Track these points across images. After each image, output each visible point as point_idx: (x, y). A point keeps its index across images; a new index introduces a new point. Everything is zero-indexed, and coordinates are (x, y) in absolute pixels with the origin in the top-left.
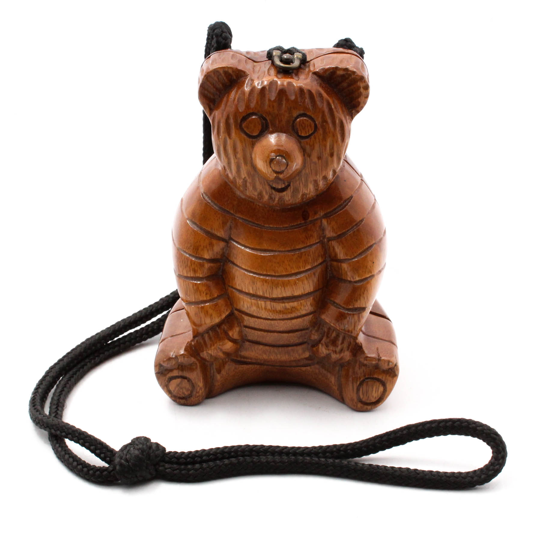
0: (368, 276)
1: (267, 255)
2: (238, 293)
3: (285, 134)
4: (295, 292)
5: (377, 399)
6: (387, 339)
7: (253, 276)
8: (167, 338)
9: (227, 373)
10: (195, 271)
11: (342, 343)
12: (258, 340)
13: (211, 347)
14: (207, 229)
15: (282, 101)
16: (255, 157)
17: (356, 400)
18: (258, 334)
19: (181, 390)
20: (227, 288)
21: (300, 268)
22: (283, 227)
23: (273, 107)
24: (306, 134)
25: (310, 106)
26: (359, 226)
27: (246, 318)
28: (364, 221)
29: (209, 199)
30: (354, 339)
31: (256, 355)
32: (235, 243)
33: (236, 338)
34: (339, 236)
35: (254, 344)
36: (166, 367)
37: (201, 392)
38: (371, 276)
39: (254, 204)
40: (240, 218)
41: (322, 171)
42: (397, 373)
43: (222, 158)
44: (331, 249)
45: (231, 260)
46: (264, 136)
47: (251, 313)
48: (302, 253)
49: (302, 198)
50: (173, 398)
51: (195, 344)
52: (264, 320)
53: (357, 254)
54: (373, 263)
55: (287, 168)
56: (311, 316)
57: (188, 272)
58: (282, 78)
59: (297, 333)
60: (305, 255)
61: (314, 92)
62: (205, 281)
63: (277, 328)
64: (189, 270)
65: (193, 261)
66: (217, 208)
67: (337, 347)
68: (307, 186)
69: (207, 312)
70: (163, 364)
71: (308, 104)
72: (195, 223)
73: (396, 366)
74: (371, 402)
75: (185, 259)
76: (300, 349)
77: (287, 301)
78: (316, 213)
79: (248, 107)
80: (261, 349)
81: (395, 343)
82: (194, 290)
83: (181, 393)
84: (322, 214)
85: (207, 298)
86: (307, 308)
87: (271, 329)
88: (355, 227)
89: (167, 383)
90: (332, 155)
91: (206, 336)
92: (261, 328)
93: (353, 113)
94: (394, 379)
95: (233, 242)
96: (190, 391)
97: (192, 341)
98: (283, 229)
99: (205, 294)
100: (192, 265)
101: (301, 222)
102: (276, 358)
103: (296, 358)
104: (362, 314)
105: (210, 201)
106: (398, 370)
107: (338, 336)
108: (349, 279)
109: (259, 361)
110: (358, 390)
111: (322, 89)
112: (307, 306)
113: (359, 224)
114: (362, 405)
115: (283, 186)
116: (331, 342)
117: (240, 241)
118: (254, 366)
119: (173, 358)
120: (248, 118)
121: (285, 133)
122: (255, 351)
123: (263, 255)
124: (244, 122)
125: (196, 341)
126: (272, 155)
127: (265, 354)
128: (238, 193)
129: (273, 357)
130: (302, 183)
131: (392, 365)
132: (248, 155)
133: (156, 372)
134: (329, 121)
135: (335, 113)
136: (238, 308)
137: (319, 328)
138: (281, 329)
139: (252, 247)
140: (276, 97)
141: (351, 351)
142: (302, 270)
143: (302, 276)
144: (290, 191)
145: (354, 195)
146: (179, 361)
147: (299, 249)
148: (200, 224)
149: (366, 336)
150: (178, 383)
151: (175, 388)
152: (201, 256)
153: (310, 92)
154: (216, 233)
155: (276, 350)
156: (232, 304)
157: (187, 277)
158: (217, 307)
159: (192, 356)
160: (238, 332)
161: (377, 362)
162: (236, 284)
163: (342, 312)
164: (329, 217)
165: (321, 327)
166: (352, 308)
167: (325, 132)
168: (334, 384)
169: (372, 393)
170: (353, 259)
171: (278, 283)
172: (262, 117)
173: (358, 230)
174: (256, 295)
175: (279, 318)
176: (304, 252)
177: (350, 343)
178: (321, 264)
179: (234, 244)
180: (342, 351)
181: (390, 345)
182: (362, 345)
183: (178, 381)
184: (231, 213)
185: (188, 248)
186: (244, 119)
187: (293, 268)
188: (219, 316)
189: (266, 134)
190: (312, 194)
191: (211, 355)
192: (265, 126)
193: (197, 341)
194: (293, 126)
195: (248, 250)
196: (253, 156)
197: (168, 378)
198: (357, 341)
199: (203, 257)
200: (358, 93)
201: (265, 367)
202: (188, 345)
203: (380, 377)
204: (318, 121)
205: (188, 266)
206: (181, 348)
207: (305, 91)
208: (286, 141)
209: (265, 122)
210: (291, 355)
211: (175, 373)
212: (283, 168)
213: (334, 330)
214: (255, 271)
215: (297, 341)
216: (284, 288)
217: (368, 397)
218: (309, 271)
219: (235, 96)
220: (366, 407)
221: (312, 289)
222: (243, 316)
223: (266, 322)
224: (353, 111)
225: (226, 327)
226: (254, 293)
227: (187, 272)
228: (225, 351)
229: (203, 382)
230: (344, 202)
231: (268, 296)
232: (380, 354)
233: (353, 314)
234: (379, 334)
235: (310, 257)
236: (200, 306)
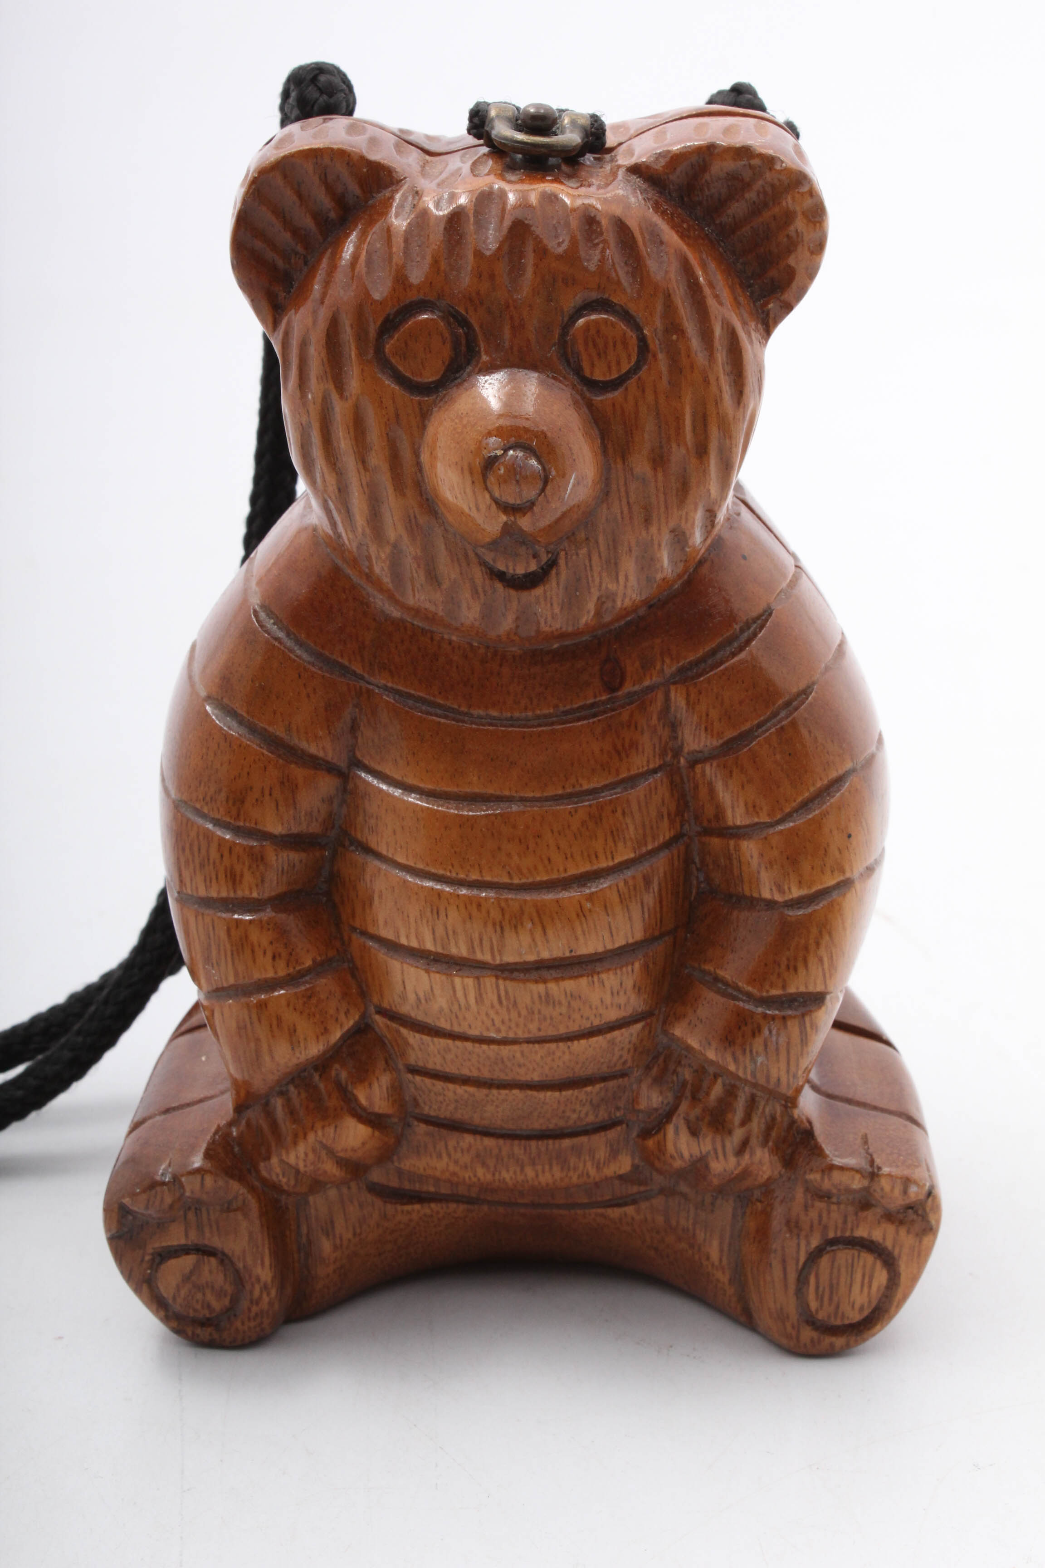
0: (832, 882)
1: (483, 813)
2: (384, 950)
3: (536, 375)
4: (582, 940)
5: (866, 1313)
6: (893, 1107)
7: (432, 889)
8: (150, 1117)
9: (354, 1234)
10: (233, 878)
11: (747, 1120)
12: (458, 1116)
13: (295, 1143)
14: (271, 729)
15: (522, 255)
16: (433, 456)
17: (794, 1315)
18: (455, 1093)
19: (199, 1296)
20: (346, 938)
21: (597, 857)
22: (538, 717)
23: (492, 277)
24: (610, 374)
25: (621, 273)
26: (796, 709)
27: (413, 1038)
28: (813, 694)
29: (280, 628)
30: (786, 1107)
31: (452, 1167)
32: (370, 778)
33: (381, 1111)
34: (729, 747)
35: (444, 1132)
36: (143, 1214)
37: (266, 1299)
38: (842, 881)
39: (432, 639)
40: (386, 688)
41: (667, 508)
42: (933, 1222)
43: (318, 475)
44: (703, 791)
45: (359, 836)
46: (460, 384)
47: (429, 1020)
48: (601, 807)
49: (598, 614)
50: (175, 1324)
51: (241, 1135)
52: (477, 1045)
53: (794, 804)
54: (849, 836)
55: (543, 490)
56: (639, 1026)
57: (211, 882)
58: (522, 181)
59: (589, 1089)
60: (614, 812)
61: (633, 224)
62: (268, 914)
63: (522, 1071)
64: (214, 877)
65: (228, 841)
66: (305, 656)
67: (730, 1132)
68: (616, 564)
69: (279, 1019)
70: (131, 1208)
71: (614, 264)
72: (229, 712)
73: (930, 1199)
74: (847, 1322)
75: (201, 837)
76: (600, 1143)
77: (554, 973)
78: (647, 665)
79: (401, 280)
80: (470, 1146)
81: (919, 1120)
82: (232, 945)
83: (199, 1307)
84: (670, 668)
85: (276, 973)
86: (622, 1000)
87: (499, 1075)
88: (783, 714)
89: (149, 1271)
90: (702, 451)
91: (278, 1104)
92: (466, 1072)
93: (772, 315)
94: (926, 1240)
95: (363, 775)
96: (229, 1297)
97: (230, 1124)
98: (536, 722)
99: (269, 955)
100: (222, 856)
101: (598, 699)
102: (520, 1178)
103: (588, 1176)
104: (814, 1015)
105: (281, 635)
106: (937, 1208)
107: (731, 1092)
108: (766, 894)
109: (462, 1190)
110: (802, 1280)
111: (663, 219)
112: (622, 993)
113: (795, 703)
114: (815, 1335)
115: (533, 567)
116: (708, 1118)
117: (388, 769)
118: (448, 1207)
119: (163, 1184)
120: (405, 320)
121: (534, 367)
122: (449, 1155)
123: (465, 813)
124: (391, 337)
125: (244, 1122)
126: (491, 445)
127: (484, 1164)
128: (380, 602)
129: (508, 1176)
130: (599, 553)
131: (917, 1194)
132: (406, 454)
133: (109, 1234)
134: (691, 328)
135: (711, 302)
136: (385, 1005)
137: (664, 1070)
138: (536, 1077)
139: (430, 786)
140: (502, 244)
141: (776, 1150)
142: (603, 864)
143: (605, 886)
144: (558, 584)
145: (777, 607)
146: (188, 1194)
147: (594, 792)
148: (248, 713)
149: (824, 1098)
150: (187, 1270)
151: (178, 1288)
152: (253, 825)
153: (621, 227)
154: (304, 745)
155: (517, 1148)
156: (363, 994)
157: (207, 902)
158: (314, 1001)
159: (232, 1177)
160: (387, 1089)
161: (866, 1183)
162: (375, 922)
163: (744, 1009)
164: (693, 678)
165: (672, 1067)
166: (780, 996)
167: (676, 368)
168: (717, 1263)
169: (850, 1291)
170: (779, 822)
171: (522, 912)
172: (455, 318)
173: (794, 724)
174: (446, 956)
175: (526, 1036)
176: (611, 801)
177: (773, 1118)
178: (667, 845)
179: (364, 781)
180: (743, 1147)
181: (905, 1126)
182: (812, 1128)
183: (188, 1261)
184: (355, 674)
185: (208, 799)
186: (389, 326)
187: (572, 856)
188: (322, 1034)
189: (469, 375)
190: (634, 596)
191: (298, 1171)
192: (463, 348)
193: (248, 1124)
194: (563, 344)
195: (412, 799)
196: (425, 457)
197: (152, 1254)
198: (796, 1113)
199: (259, 827)
200: (788, 236)
201: (485, 1208)
202: (217, 1137)
203: (877, 1235)
204: (654, 328)
205: (209, 859)
206: (193, 1148)
207: (604, 222)
208: (538, 395)
209: (465, 333)
210: (572, 1165)
211: (176, 1237)
212: (530, 492)
213: (716, 1076)
214: (441, 872)
215: (591, 1118)
216: (544, 928)
217: (838, 1307)
218: (628, 868)
219: (358, 248)
220: (828, 1340)
221: (639, 936)
222: (404, 1031)
223: (484, 1052)
224: (771, 306)
225: (344, 1075)
226: (440, 950)
227: (208, 880)
228: (342, 1154)
229: (271, 1265)
230: (742, 631)
231: (487, 958)
232: (875, 1156)
233: (784, 1018)
234: (864, 1091)
235: (629, 820)
236: (254, 1000)
